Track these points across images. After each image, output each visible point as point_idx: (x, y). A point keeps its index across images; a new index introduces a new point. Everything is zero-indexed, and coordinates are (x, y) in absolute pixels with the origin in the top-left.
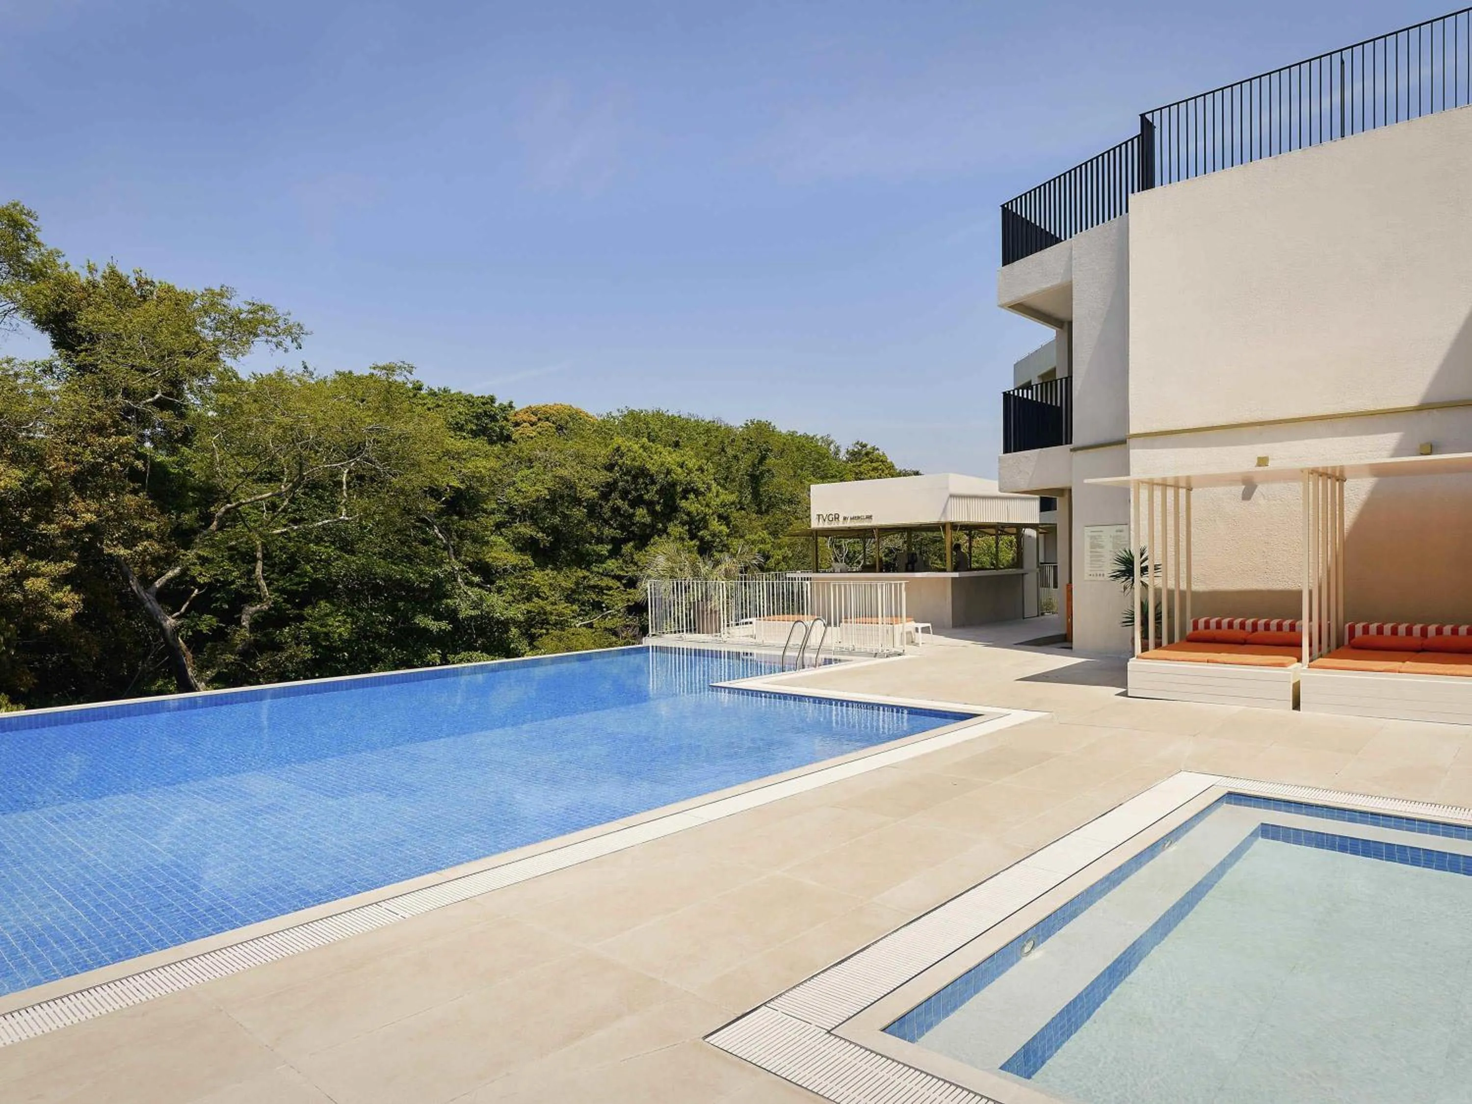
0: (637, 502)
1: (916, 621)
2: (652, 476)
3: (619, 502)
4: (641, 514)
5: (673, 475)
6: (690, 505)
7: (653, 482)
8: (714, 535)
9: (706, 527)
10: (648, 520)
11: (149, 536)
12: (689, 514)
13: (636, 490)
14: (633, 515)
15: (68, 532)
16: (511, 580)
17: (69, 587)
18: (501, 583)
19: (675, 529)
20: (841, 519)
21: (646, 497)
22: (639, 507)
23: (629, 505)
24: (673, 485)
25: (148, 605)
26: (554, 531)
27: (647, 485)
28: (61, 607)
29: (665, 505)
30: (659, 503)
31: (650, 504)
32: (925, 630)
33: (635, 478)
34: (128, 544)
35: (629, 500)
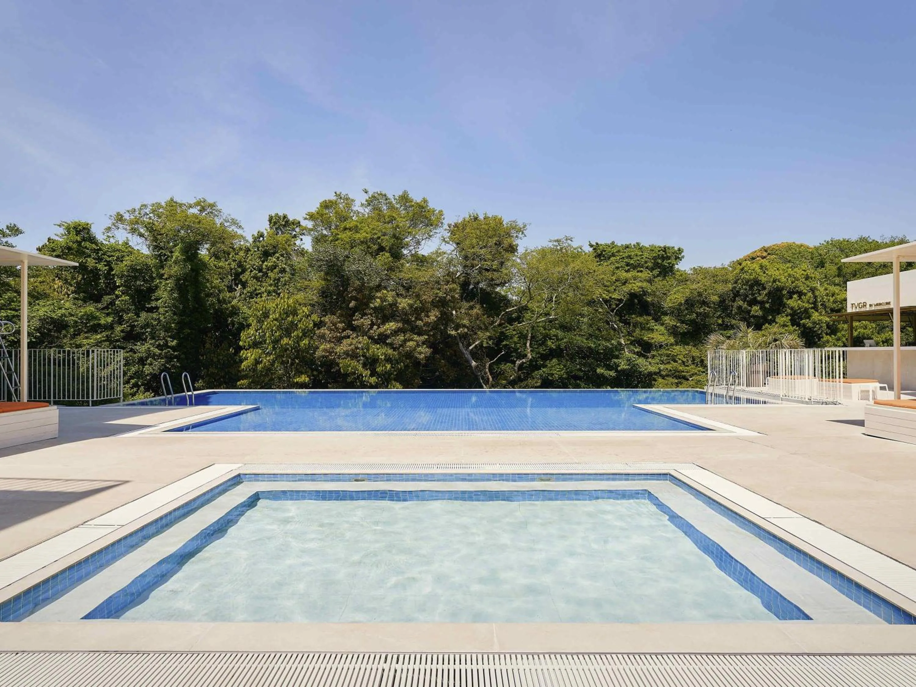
0: (753, 302)
1: (880, 383)
2: (763, 284)
3: (741, 303)
4: (756, 310)
5: (777, 283)
6: (793, 303)
7: (764, 288)
8: (814, 323)
9: (809, 317)
10: (760, 313)
11: (464, 326)
12: (792, 309)
13: (753, 294)
14: (750, 311)
15: (427, 324)
16: (663, 351)
17: (425, 346)
18: (654, 353)
19: (782, 319)
20: (868, 306)
21: (759, 299)
22: (755, 305)
23: (747, 305)
24: (779, 290)
25: (466, 356)
26: (692, 322)
27: (760, 291)
28: (420, 353)
29: (773, 304)
30: (768, 302)
31: (762, 303)
32: (882, 388)
33: (751, 287)
34: (456, 330)
35: (748, 301)
